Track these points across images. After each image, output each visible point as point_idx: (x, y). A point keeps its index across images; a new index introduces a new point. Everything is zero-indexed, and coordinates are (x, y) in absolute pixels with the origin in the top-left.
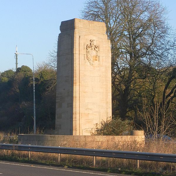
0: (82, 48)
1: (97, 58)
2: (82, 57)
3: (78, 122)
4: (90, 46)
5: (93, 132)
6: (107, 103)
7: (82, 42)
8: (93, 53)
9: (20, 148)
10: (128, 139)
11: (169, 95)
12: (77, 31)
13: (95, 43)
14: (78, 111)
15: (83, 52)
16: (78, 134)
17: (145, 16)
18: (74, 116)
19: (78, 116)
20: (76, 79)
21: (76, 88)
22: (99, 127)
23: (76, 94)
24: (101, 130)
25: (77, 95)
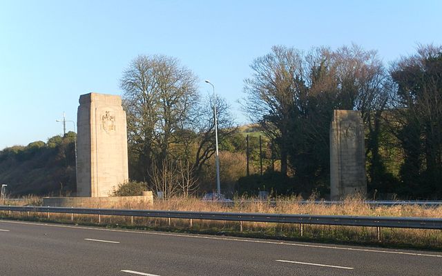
0: (98, 118)
1: (113, 127)
2: (99, 127)
3: (96, 185)
4: (106, 116)
5: (111, 193)
6: (123, 167)
7: (98, 113)
8: (110, 123)
9: (40, 210)
10: (138, 199)
11: (202, 158)
12: (93, 104)
13: (111, 114)
14: (95, 176)
15: (99, 122)
16: (96, 196)
17: (178, 84)
18: (92, 180)
19: (95, 180)
20: (93, 146)
21: (93, 155)
22: (117, 189)
23: (93, 160)
24: (118, 192)
25: (95, 161)
